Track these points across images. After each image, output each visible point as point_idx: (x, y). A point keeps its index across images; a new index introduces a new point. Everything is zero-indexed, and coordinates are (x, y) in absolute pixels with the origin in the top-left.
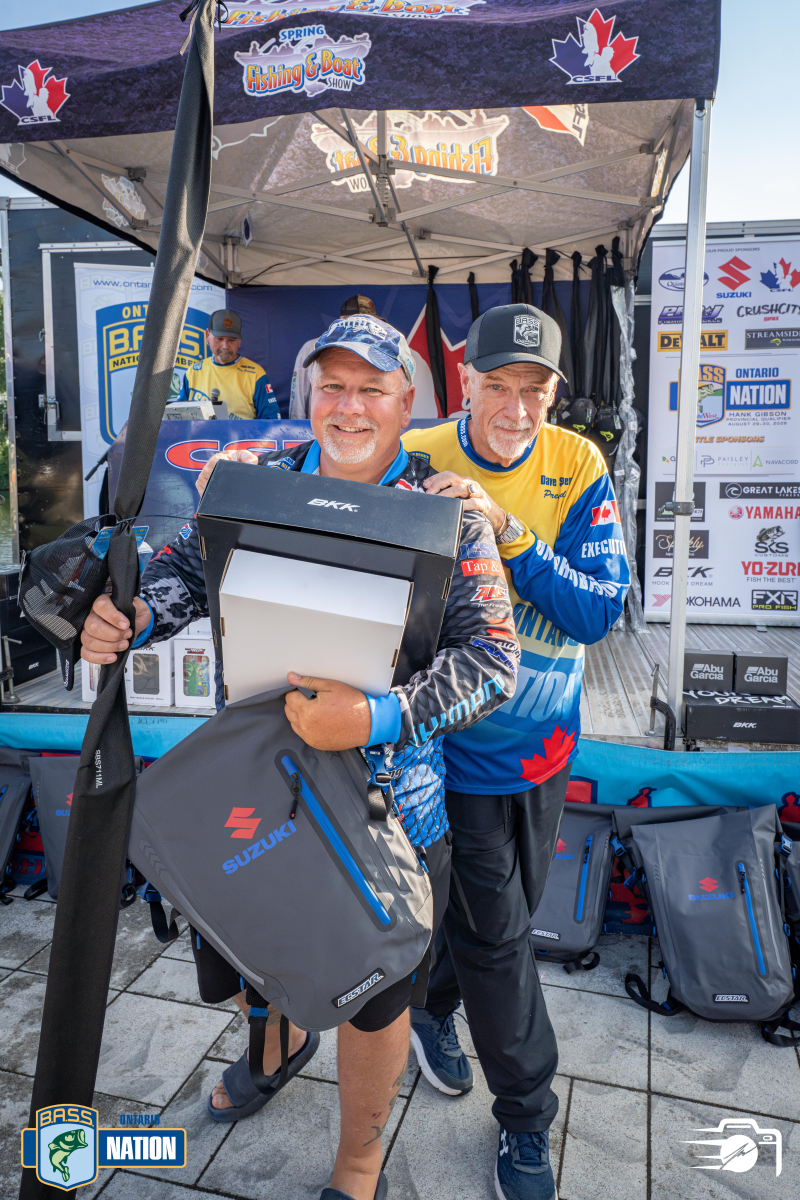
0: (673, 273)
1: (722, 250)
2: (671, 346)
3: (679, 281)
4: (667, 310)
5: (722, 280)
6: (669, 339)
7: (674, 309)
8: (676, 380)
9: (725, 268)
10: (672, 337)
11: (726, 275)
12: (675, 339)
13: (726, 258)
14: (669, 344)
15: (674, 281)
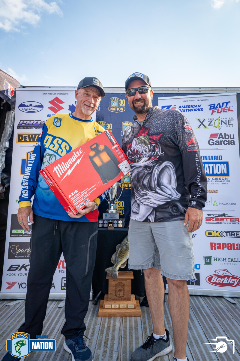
0: (25, 104)
1: (50, 94)
2: (23, 140)
3: (28, 108)
4: (22, 121)
5: (50, 108)
6: (22, 137)
7: (25, 122)
8: (25, 158)
9: (51, 102)
10: (24, 136)
11: (52, 106)
12: (25, 137)
13: (52, 98)
14: (22, 139)
15: (26, 108)
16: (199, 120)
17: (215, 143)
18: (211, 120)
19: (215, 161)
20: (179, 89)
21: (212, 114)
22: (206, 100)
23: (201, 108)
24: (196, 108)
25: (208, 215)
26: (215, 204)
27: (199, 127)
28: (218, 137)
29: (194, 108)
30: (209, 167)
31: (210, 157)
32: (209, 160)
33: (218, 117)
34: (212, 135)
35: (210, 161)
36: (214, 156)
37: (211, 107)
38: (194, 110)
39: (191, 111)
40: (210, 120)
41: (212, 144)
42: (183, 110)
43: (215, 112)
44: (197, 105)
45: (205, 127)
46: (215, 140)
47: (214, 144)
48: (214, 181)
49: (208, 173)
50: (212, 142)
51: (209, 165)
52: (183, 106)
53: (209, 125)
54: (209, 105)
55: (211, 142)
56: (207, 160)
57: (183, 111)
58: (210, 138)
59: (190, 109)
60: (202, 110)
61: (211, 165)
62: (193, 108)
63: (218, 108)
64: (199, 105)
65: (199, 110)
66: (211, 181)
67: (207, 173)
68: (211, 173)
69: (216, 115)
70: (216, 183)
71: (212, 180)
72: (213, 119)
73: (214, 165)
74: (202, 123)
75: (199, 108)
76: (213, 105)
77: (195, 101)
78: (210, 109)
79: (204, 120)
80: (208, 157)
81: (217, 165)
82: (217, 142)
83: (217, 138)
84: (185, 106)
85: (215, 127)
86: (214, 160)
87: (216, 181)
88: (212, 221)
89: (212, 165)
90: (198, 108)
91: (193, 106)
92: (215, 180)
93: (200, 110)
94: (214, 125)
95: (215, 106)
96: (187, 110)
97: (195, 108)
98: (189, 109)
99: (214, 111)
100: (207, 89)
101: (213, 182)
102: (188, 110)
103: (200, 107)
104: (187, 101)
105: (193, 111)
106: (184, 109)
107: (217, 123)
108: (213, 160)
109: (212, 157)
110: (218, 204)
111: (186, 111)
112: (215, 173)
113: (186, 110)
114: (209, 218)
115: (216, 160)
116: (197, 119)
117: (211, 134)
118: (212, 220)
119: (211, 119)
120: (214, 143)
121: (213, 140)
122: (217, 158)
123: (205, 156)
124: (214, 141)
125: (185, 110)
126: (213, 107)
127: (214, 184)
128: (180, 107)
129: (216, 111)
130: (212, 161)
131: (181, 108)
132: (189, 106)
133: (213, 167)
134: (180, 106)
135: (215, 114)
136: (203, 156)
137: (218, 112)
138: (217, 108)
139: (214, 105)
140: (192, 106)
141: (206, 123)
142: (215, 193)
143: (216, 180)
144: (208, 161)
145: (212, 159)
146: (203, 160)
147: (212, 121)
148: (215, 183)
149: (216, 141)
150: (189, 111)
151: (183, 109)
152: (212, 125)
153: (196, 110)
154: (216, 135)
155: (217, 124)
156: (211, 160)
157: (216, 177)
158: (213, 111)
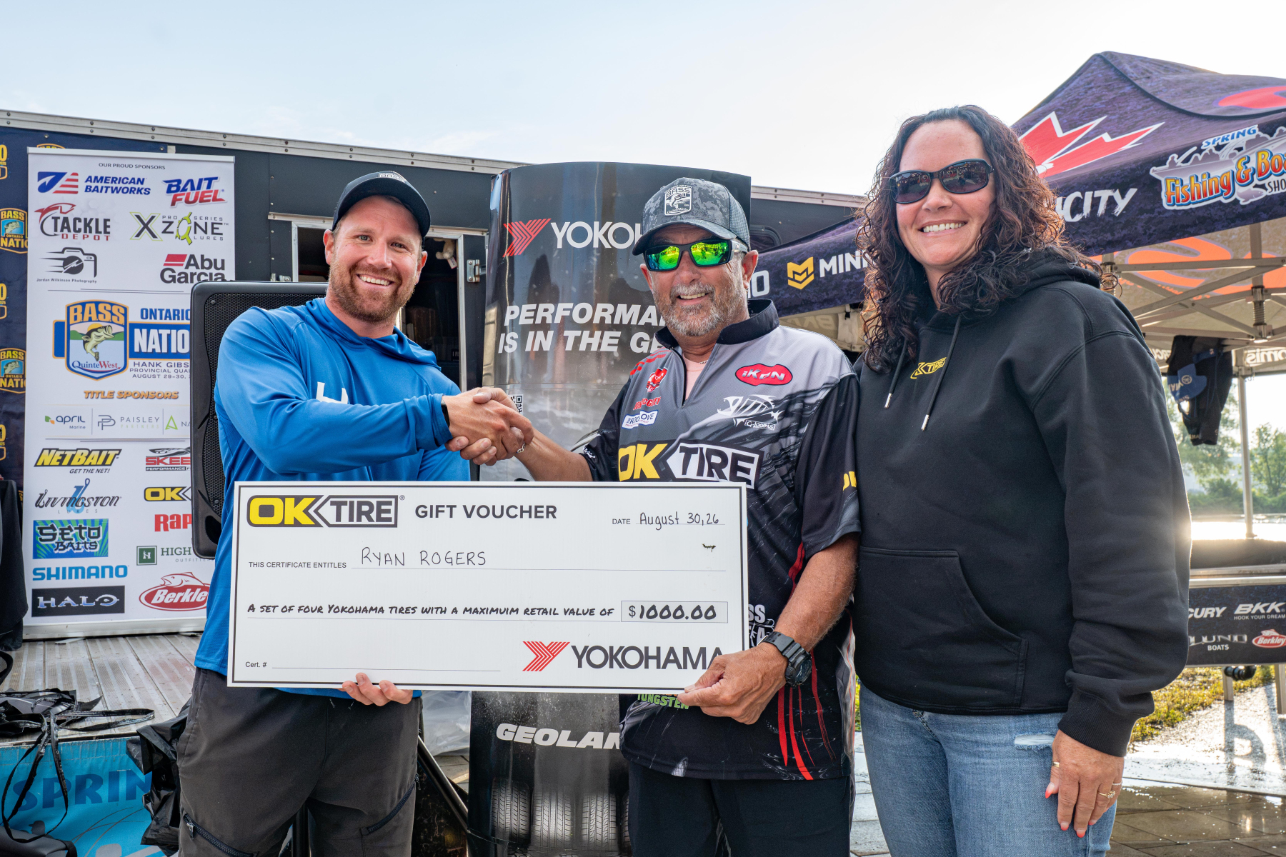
16: (138, 217)
17: (177, 277)
18: (169, 220)
19: (176, 322)
20: (92, 124)
21: (173, 204)
22: (160, 167)
23: (145, 186)
24: (132, 185)
25: (153, 451)
26: (171, 424)
27: (138, 236)
28: (185, 263)
29: (127, 185)
30: (160, 336)
31: (164, 312)
32: (161, 318)
33: (187, 215)
34: (171, 258)
35: (164, 322)
36: (174, 311)
37: (170, 187)
38: (125, 190)
39: (118, 192)
40: (166, 219)
41: (171, 279)
42: (97, 187)
43: (181, 199)
44: (133, 179)
45: (154, 236)
46: (178, 269)
47: (174, 280)
48: (170, 369)
49: (158, 350)
50: (170, 276)
51: (161, 331)
52: (96, 178)
53: (164, 232)
54: (166, 182)
55: (167, 273)
56: (155, 318)
57: (97, 191)
58: (165, 265)
59: (116, 188)
60: (147, 191)
61: (165, 332)
62: (123, 186)
63: (189, 191)
64: (139, 179)
65: (139, 191)
66: (165, 371)
67: (154, 350)
68: (165, 350)
69: (182, 209)
70: (175, 374)
71: (167, 368)
72: (175, 217)
73: (174, 332)
74: (146, 226)
75: (139, 186)
76: (176, 183)
77: (129, 166)
78: (169, 191)
79: (153, 217)
80: (158, 312)
81: (181, 332)
82: (183, 275)
83: (182, 265)
84: (102, 178)
85: (178, 237)
86: (174, 319)
87: (176, 371)
88: (161, 465)
89: (168, 331)
90: (137, 187)
91: (125, 181)
92: (173, 368)
93: (143, 191)
94: (175, 233)
95: (182, 186)
96: (107, 188)
97: (130, 186)
98: (114, 185)
99: (178, 197)
100: (173, 133)
101: (167, 374)
102: (109, 190)
103: (142, 183)
104: (109, 165)
105: (123, 192)
106: (100, 185)
107: (184, 227)
108: (170, 319)
109: (168, 311)
110: (179, 425)
111: (106, 192)
112: (173, 350)
113: (104, 189)
114: (155, 458)
115: (179, 319)
116: (134, 214)
117: (169, 255)
118: (161, 461)
119: (169, 217)
120: (174, 277)
121: (173, 271)
122: (180, 315)
123: (151, 310)
124: (176, 274)
125: (102, 187)
126: (174, 187)
127: (170, 377)
128: (89, 179)
129: (184, 197)
130: (168, 321)
131: (91, 181)
132: (114, 179)
133: (169, 336)
134: (90, 177)
135: (181, 205)
136: (147, 310)
137: (187, 202)
138: (184, 189)
139: (179, 181)
140: (121, 180)
141: (157, 226)
142: (172, 400)
143: (176, 368)
144: (158, 321)
145: (168, 315)
146: (147, 318)
147: (171, 223)
148: (173, 374)
149: (180, 274)
150: (113, 192)
151: (96, 184)
152: (172, 233)
153: (131, 191)
154: (182, 257)
155: (183, 232)
156: (165, 319)
157: (176, 361)
158: (175, 197)
